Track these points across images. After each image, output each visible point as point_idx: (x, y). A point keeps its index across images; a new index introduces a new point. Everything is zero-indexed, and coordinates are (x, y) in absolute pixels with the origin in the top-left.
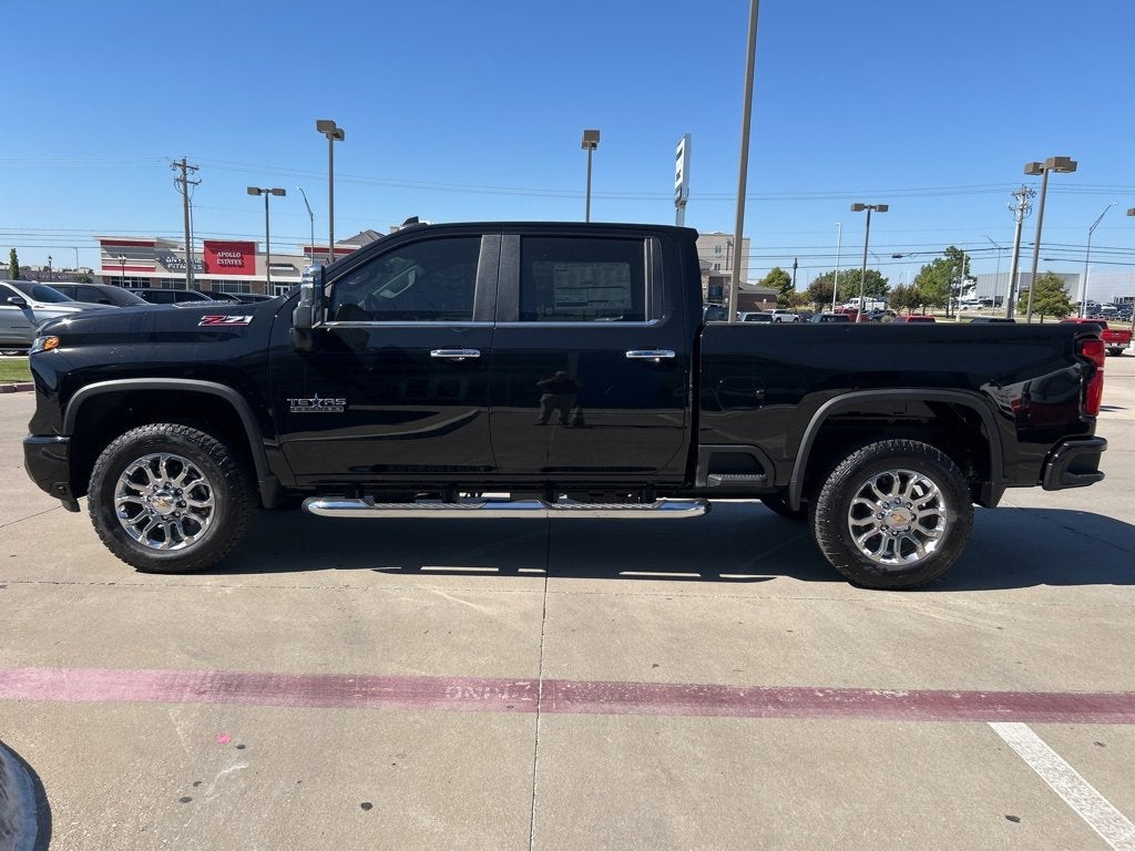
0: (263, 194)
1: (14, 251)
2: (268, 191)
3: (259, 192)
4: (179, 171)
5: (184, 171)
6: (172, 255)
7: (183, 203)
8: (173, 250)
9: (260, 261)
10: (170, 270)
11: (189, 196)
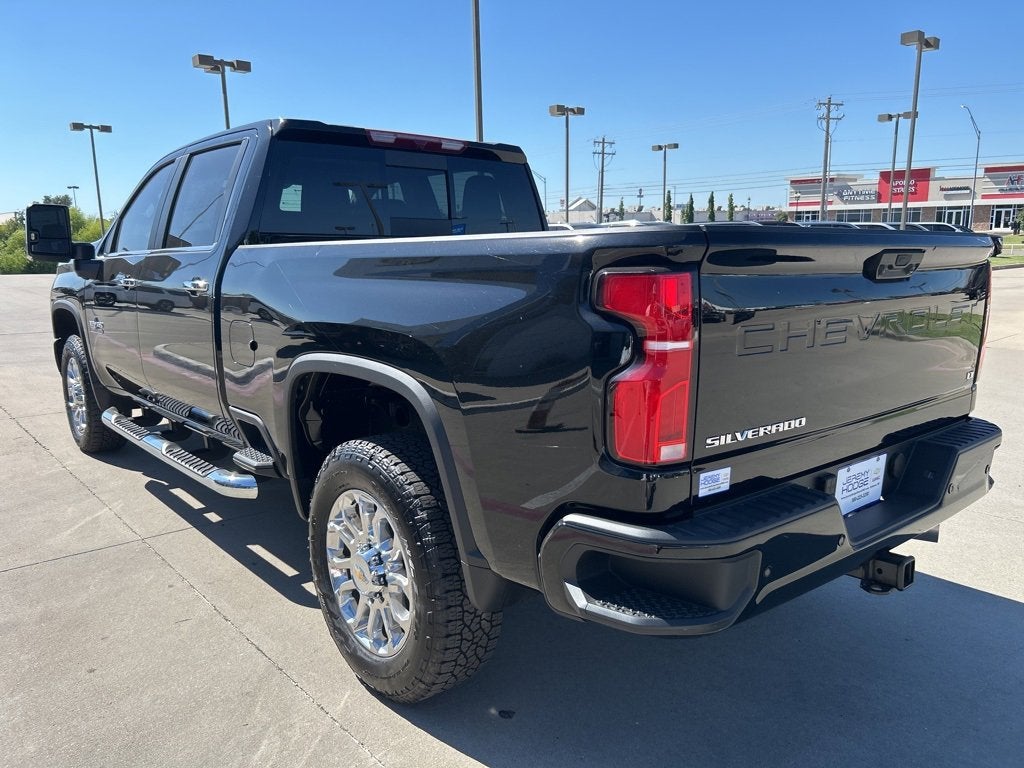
0: (894, 120)
1: (731, 196)
2: (899, 116)
3: (890, 117)
4: (824, 110)
5: (829, 109)
6: (849, 188)
7: (824, 139)
8: (850, 184)
9: (934, 186)
10: (845, 202)
11: (830, 132)
